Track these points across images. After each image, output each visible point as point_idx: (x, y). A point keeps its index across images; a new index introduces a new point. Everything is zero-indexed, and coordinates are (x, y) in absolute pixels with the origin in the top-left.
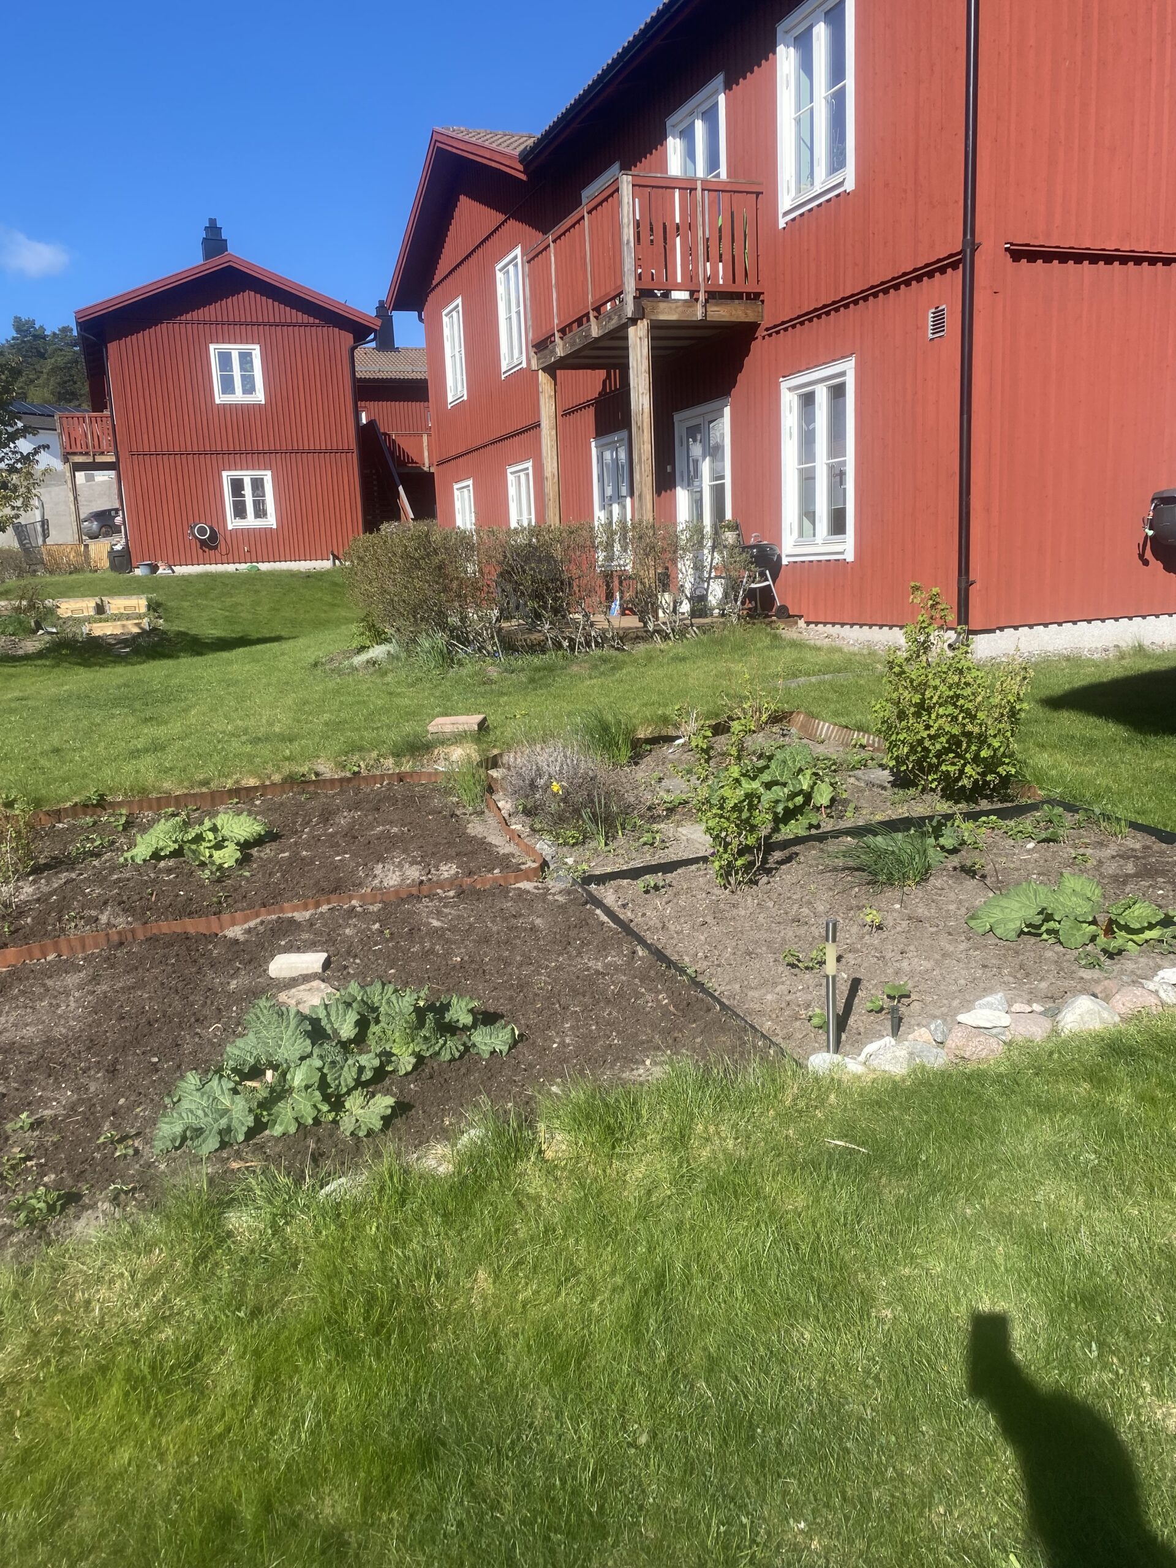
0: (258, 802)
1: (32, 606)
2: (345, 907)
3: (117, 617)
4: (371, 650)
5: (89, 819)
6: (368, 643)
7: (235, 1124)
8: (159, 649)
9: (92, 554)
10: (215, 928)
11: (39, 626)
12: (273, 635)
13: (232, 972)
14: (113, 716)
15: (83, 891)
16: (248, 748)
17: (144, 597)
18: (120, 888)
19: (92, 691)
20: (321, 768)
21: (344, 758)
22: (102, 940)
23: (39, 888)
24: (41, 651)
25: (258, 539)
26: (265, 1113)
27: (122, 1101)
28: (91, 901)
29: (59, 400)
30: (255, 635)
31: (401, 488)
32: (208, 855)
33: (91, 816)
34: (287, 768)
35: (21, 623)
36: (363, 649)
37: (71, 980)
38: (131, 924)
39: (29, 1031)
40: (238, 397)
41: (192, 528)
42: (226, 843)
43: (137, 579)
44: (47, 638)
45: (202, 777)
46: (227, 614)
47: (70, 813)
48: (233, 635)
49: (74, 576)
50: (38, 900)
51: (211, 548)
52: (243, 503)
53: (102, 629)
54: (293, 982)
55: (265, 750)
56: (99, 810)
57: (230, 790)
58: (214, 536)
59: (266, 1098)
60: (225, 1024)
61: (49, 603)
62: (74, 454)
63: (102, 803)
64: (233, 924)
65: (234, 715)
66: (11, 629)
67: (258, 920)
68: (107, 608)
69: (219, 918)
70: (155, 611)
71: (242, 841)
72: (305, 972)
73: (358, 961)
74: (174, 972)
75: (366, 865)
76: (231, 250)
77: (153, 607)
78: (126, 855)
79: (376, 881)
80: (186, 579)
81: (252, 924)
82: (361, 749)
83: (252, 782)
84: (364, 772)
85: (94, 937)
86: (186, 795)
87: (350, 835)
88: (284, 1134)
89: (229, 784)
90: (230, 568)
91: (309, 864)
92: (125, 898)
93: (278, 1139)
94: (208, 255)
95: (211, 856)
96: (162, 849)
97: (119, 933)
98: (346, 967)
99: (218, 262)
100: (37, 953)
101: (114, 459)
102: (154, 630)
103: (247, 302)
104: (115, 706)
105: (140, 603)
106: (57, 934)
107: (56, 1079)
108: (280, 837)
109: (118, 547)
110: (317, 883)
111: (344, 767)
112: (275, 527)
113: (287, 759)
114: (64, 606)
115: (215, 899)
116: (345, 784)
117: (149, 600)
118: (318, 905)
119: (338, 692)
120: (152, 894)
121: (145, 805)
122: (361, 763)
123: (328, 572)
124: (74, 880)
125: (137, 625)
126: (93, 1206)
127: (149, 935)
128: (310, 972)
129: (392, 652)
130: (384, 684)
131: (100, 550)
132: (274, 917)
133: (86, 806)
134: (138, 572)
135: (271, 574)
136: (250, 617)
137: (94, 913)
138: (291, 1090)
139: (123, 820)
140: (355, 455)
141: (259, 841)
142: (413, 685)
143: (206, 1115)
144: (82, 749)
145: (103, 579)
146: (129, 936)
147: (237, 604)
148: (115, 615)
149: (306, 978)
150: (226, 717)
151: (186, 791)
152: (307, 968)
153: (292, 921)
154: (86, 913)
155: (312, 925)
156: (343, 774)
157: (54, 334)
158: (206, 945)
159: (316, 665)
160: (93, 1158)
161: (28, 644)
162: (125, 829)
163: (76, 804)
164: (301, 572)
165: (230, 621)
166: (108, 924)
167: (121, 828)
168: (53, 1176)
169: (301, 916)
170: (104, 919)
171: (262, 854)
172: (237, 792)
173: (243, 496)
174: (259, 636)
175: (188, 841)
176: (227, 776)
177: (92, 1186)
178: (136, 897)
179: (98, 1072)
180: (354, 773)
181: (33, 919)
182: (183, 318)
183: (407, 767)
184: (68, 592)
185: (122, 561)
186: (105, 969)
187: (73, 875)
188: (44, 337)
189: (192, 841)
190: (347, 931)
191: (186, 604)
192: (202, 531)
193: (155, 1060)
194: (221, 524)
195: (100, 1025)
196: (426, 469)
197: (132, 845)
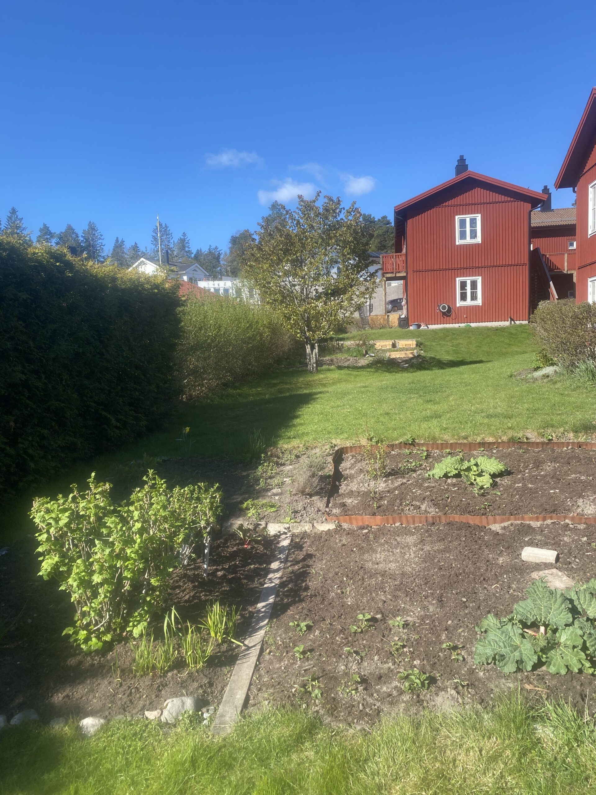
0: (495, 451)
1: (364, 344)
2: (562, 523)
3: (402, 350)
4: (544, 370)
5: (407, 451)
6: (542, 365)
7: (525, 658)
8: (423, 365)
9: (390, 319)
10: (484, 523)
11: (367, 353)
12: (478, 360)
13: (499, 552)
14: (410, 398)
15: (411, 491)
16: (486, 421)
17: (414, 340)
18: (430, 491)
19: (397, 384)
20: (529, 436)
21: (543, 431)
22: (424, 520)
23: (388, 485)
24: (368, 365)
25: (472, 310)
26: (544, 656)
27: (450, 622)
28: (416, 497)
29: (378, 249)
30: (469, 360)
31: (551, 283)
32: (474, 479)
33: (408, 449)
34: (510, 433)
35: (359, 351)
36: (537, 369)
37: (410, 540)
38: (437, 513)
39: (393, 566)
40: (468, 241)
41: (439, 306)
42: (483, 474)
43: (411, 331)
44: (370, 358)
45: (463, 434)
46: (454, 348)
47: (398, 446)
48: (458, 359)
49: (382, 330)
50: (389, 492)
51: (447, 316)
52: (466, 293)
53: (395, 355)
54: (538, 567)
55: (495, 422)
56: (412, 446)
57: (479, 443)
58: (449, 310)
59: (545, 646)
60: (501, 585)
61: (371, 342)
62: (387, 273)
63: (413, 444)
64: (495, 522)
65: (474, 401)
66: (355, 354)
67: (509, 522)
68: (397, 345)
69: (487, 518)
70: (420, 347)
71: (492, 473)
72: (544, 561)
73: (577, 560)
74: (466, 546)
75: (572, 498)
76: (470, 169)
77: (419, 345)
78: (429, 473)
79: (579, 510)
80: (434, 331)
81: (506, 524)
82: (552, 426)
83: (491, 440)
84: (555, 440)
85: (420, 518)
86: (456, 443)
87: (556, 478)
88: (557, 674)
89: (479, 440)
90: (456, 326)
91: (535, 493)
92: (434, 498)
93: (553, 676)
94: (458, 173)
95: (475, 480)
96: (449, 473)
97: (433, 517)
98: (570, 563)
99: (463, 176)
100: (391, 521)
101: (405, 274)
102: (419, 356)
103: (477, 194)
104: (410, 393)
105: (412, 343)
106: (400, 512)
107: (411, 599)
108: (512, 473)
109: (403, 316)
110: (542, 505)
111: (543, 435)
112: (481, 305)
113: (510, 428)
114: (378, 344)
115: (483, 506)
116: (545, 446)
117: (417, 342)
118: (544, 519)
119: (529, 391)
120: (448, 498)
121: (435, 446)
122: (553, 434)
123: (507, 327)
124: (406, 483)
125: (412, 353)
126: (444, 689)
127: (448, 521)
128: (548, 561)
129: (557, 370)
130: (556, 389)
131: (394, 317)
132: (519, 522)
133: (406, 444)
134: (411, 328)
135: (477, 328)
136: (466, 350)
137: (418, 503)
138: (559, 644)
139: (425, 454)
140: (527, 266)
141: (501, 474)
142: (574, 390)
143: (505, 647)
144: (399, 414)
145: (395, 331)
146: (438, 519)
147: (459, 344)
148: (401, 348)
149: (547, 566)
150: (470, 402)
151: (456, 441)
152: (546, 559)
153: (529, 526)
154: (414, 503)
155: (542, 531)
156: (542, 440)
157: (379, 220)
158: (479, 532)
159: (511, 376)
160: (439, 656)
161: (362, 361)
162: (426, 458)
163: (401, 443)
164: (493, 328)
165: (456, 352)
166: (426, 511)
167: (424, 458)
168: (419, 662)
169: (536, 524)
170: (423, 507)
171: (503, 482)
172: (483, 444)
173: (466, 290)
174: (471, 360)
175: (464, 470)
176: (478, 435)
177: (442, 675)
178: (440, 498)
179: (433, 600)
180: (549, 440)
181: (388, 502)
182: (444, 204)
183: (582, 439)
184: (381, 337)
185: (404, 323)
186: (427, 537)
187: (405, 481)
188: (374, 222)
189: (466, 470)
190: (565, 539)
191: (434, 344)
192: (444, 308)
193: (464, 600)
194: (454, 304)
195: (429, 570)
196: (565, 272)
197: (432, 468)
